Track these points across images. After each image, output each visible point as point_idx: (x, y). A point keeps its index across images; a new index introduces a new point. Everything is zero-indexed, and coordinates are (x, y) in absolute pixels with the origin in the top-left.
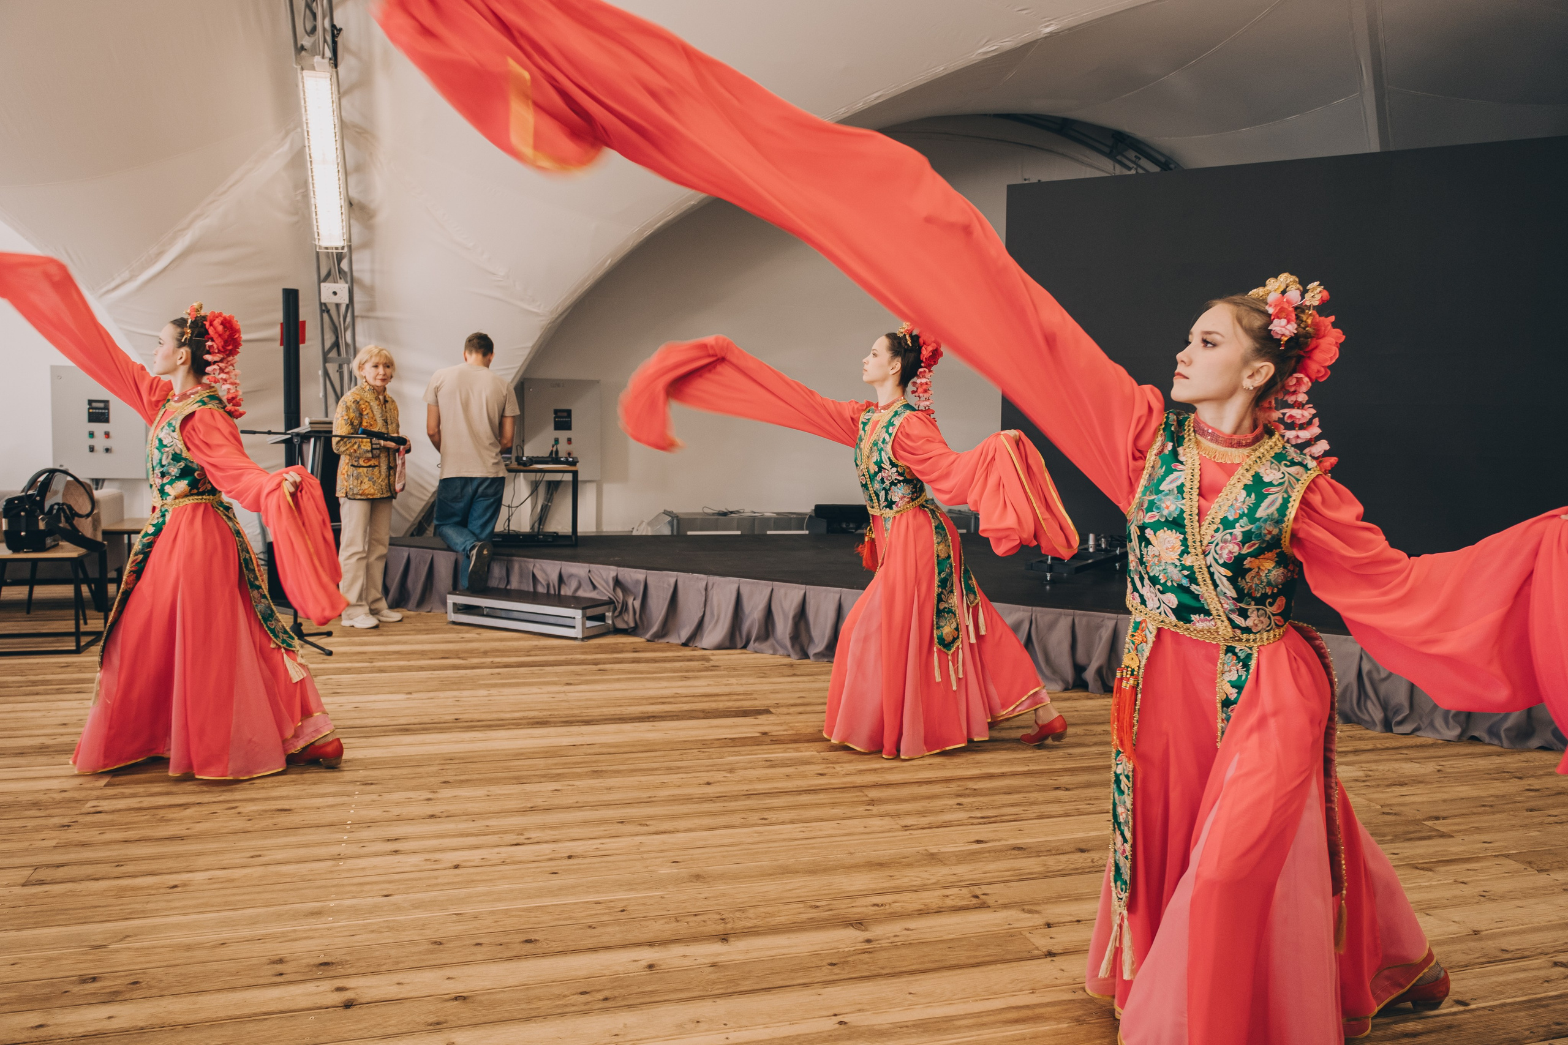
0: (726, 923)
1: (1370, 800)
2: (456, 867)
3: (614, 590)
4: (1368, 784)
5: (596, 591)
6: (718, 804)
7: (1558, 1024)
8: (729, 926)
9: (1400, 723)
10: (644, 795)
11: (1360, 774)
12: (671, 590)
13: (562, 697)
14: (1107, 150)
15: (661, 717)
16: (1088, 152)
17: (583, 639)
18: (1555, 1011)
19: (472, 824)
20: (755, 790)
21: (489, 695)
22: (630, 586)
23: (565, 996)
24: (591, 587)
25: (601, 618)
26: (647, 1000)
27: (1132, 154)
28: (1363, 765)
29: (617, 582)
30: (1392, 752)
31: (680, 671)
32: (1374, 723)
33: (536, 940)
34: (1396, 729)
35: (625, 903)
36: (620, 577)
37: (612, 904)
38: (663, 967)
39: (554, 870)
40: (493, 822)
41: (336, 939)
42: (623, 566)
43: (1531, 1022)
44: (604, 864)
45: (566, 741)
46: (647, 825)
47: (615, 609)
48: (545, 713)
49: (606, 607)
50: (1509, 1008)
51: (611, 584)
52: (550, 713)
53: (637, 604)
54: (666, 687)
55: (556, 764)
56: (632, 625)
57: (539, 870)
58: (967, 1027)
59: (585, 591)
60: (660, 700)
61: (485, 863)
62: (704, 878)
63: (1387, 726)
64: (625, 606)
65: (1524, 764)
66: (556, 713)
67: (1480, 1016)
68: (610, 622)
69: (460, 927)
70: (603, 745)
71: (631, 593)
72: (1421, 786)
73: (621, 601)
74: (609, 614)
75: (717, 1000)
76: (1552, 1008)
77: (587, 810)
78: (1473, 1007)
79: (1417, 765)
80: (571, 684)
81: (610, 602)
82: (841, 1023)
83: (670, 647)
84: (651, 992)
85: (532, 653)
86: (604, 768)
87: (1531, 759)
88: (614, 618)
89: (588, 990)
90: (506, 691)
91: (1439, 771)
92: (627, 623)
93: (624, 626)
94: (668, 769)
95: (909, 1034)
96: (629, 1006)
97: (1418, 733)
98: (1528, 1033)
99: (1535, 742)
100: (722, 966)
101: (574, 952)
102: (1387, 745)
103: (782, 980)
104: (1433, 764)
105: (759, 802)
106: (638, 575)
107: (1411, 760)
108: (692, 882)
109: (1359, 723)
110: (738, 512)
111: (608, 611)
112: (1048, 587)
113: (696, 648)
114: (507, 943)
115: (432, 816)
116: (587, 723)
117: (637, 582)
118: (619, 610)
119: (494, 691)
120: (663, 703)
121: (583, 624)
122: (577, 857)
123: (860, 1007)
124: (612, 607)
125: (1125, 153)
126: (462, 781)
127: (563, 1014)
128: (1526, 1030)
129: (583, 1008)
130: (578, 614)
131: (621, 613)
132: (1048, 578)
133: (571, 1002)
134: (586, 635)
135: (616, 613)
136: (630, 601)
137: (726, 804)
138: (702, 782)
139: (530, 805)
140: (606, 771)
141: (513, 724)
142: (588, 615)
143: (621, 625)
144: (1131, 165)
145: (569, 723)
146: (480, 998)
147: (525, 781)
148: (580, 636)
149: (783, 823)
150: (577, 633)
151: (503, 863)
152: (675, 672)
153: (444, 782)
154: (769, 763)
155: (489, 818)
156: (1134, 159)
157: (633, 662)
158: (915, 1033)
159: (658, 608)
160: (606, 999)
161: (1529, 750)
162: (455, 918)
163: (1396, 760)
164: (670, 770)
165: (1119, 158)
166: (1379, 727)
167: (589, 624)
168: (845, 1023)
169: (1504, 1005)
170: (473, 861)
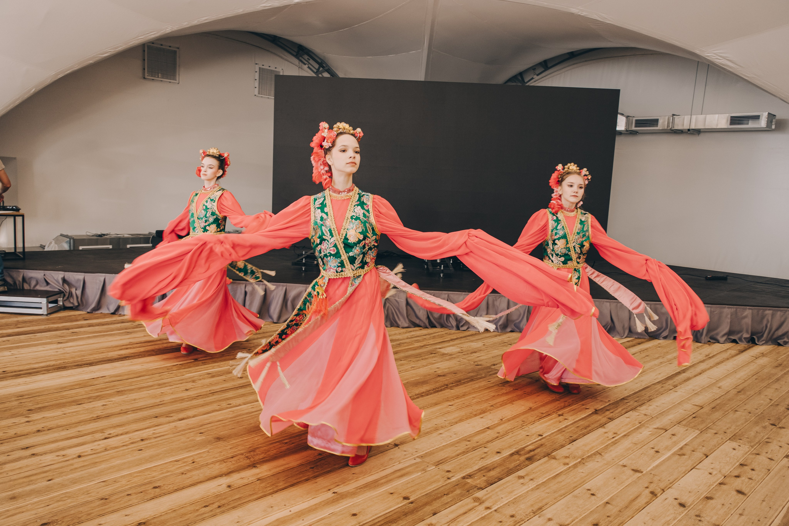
0: (250, 459)
1: (468, 360)
2: (79, 457)
3: (63, 285)
4: (464, 353)
5: (49, 286)
6: (201, 400)
7: (571, 437)
8: (252, 459)
9: (462, 326)
10: (157, 401)
11: (459, 350)
12: (102, 284)
13: (62, 351)
14: (295, 54)
15: (132, 356)
16: (286, 54)
17: (47, 315)
18: (567, 432)
19: (68, 432)
20: (214, 390)
21: (13, 355)
22: (73, 283)
23: (197, 510)
24: (45, 284)
25: (56, 302)
26: (240, 503)
27: (306, 57)
28: (458, 345)
29: (64, 281)
30: (464, 339)
31: (122, 329)
32: (453, 327)
33: (159, 486)
34: (461, 329)
35: (192, 458)
36: (66, 278)
37: (185, 460)
38: (235, 485)
39: (139, 448)
40: (80, 428)
41: (39, 510)
42: (68, 272)
43: (563, 438)
44: (164, 441)
45: (87, 377)
46: (171, 417)
47: (64, 295)
48: (59, 362)
49: (58, 295)
50: (555, 434)
51: (61, 282)
52: (62, 361)
53: (79, 292)
54: (121, 340)
55: (91, 390)
56: (76, 304)
57: (130, 450)
58: (385, 483)
59: (41, 286)
60: (123, 347)
61: (95, 452)
62: (222, 439)
63: (458, 328)
64: (71, 294)
65: (509, 339)
66: (66, 361)
67: (549, 439)
68: (61, 303)
69: (110, 488)
70: (111, 376)
71: (74, 286)
72: (482, 352)
73: (68, 291)
74: (60, 299)
75: (273, 495)
76: (566, 431)
77: (131, 413)
78: (544, 436)
79: (475, 343)
80: (61, 343)
81: (60, 293)
82: (334, 493)
83: (105, 316)
84: (239, 498)
85: (19, 326)
86: (122, 389)
87: (510, 336)
88: (63, 301)
89: (207, 504)
90: (23, 351)
91: (484, 345)
92: (73, 303)
93: (71, 305)
94: (159, 385)
95: (365, 491)
96: (234, 508)
97: (469, 330)
98: (564, 442)
99: (509, 329)
100: (264, 479)
101: (183, 488)
102: (461, 336)
103: (296, 479)
104: (480, 342)
105: (220, 396)
106: (80, 276)
107: (472, 341)
108: (218, 442)
109: (446, 328)
110: (107, 235)
111: (60, 297)
112: (303, 274)
113: (120, 315)
114: (144, 491)
115: (39, 431)
116: (91, 364)
117: (78, 280)
118: (67, 296)
119: (14, 352)
120: (127, 349)
121: (47, 306)
122: (146, 439)
123: (337, 484)
124: (62, 295)
125: (303, 56)
126: (40, 408)
127: (203, 519)
128: (563, 441)
129: (211, 514)
130: (44, 301)
131: (68, 298)
132: (303, 269)
133: (203, 512)
134: (49, 313)
135: (65, 299)
136: (73, 290)
137: (205, 399)
138: (183, 390)
139: (96, 415)
140: (125, 391)
141: (44, 370)
142: (50, 301)
143: (68, 305)
144: (306, 62)
145: (80, 366)
146: (153, 521)
147: (80, 403)
148: (46, 313)
149: (240, 405)
150: (44, 311)
151: (106, 450)
152: (119, 330)
153: (29, 410)
154: (210, 375)
155: (76, 427)
156: (307, 60)
157: (90, 326)
158: (367, 490)
159: (93, 294)
160: (219, 507)
161: (507, 332)
162: (103, 484)
163: (467, 342)
164: (160, 385)
165: (300, 58)
166: (455, 328)
167: (51, 305)
168: (336, 493)
169: (552, 433)
170: (87, 452)
